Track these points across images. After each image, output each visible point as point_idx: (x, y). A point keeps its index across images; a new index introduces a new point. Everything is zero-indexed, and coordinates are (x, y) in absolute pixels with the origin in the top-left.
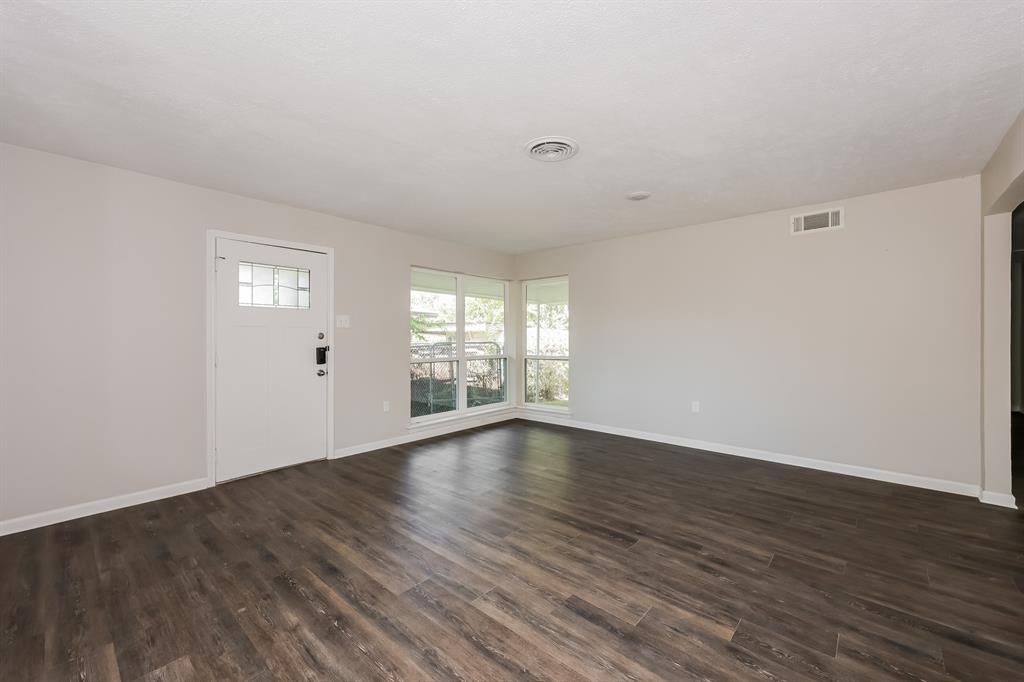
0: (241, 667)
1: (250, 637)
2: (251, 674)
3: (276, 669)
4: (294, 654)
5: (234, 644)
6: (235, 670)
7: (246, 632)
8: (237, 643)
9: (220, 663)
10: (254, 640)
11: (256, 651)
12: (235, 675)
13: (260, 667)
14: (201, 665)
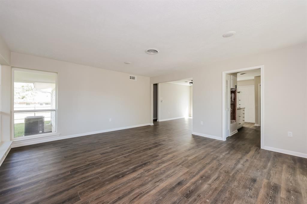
0: (227, 191)
1: (217, 193)
2: (228, 188)
3: (224, 184)
4: (218, 182)
5: (222, 196)
6: (229, 191)
7: (216, 195)
8: (221, 195)
9: (229, 196)
10: (218, 192)
11: (221, 190)
12: (230, 191)
13: (225, 187)
14: (233, 200)
